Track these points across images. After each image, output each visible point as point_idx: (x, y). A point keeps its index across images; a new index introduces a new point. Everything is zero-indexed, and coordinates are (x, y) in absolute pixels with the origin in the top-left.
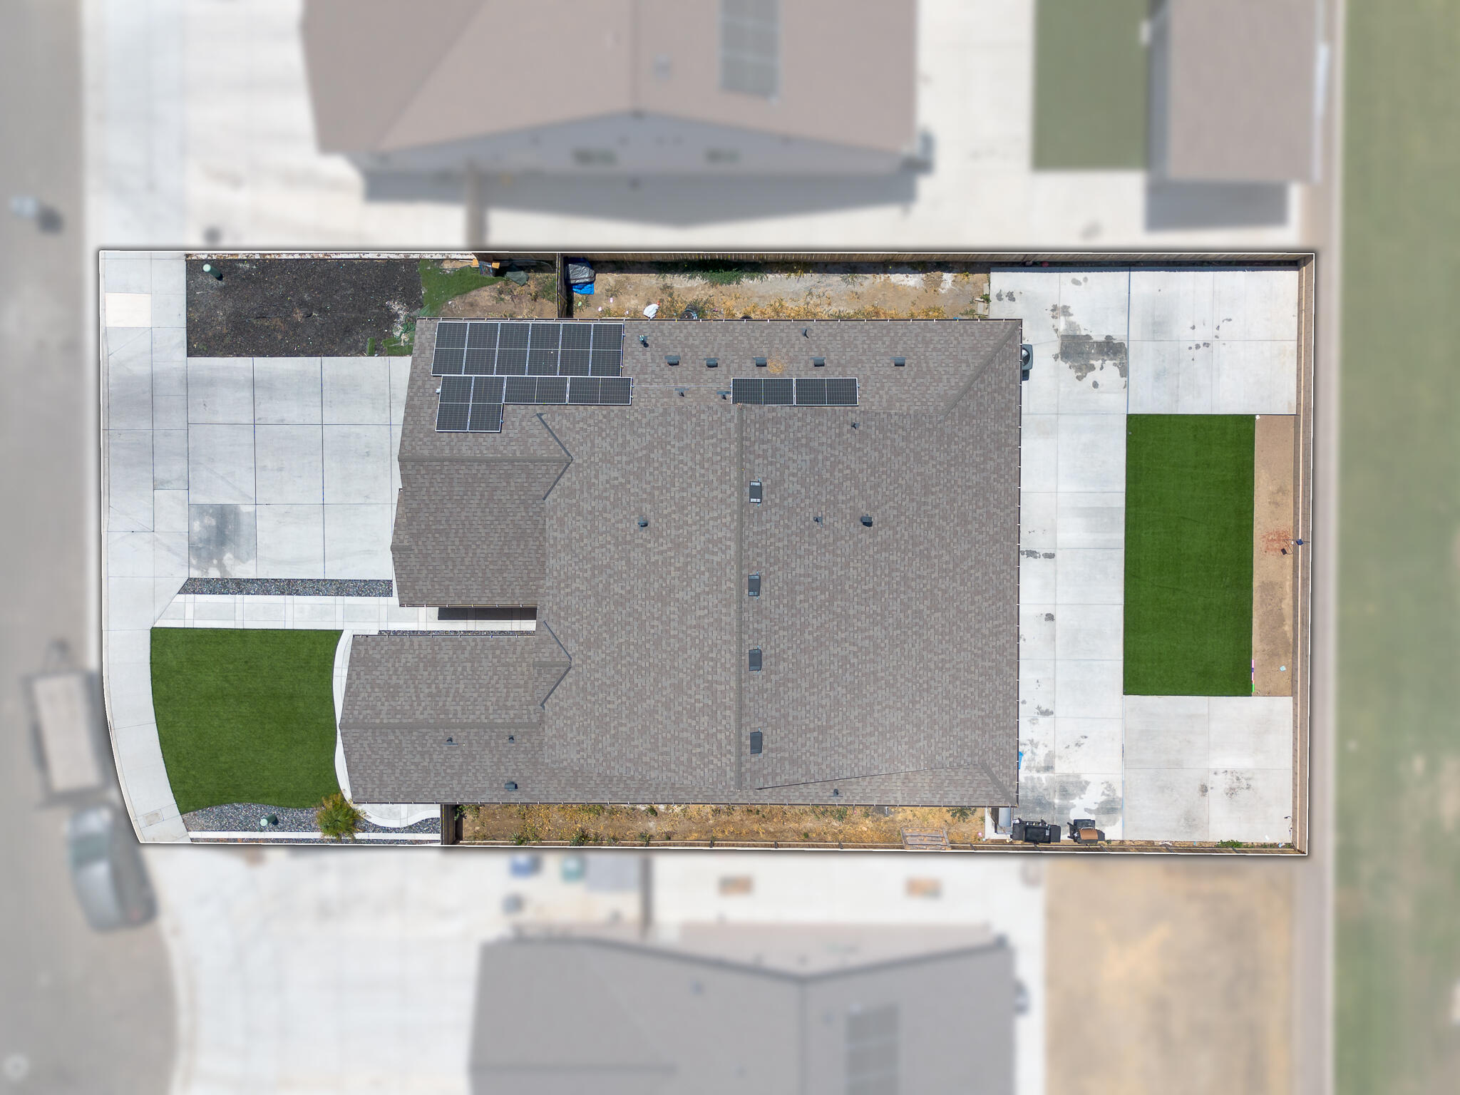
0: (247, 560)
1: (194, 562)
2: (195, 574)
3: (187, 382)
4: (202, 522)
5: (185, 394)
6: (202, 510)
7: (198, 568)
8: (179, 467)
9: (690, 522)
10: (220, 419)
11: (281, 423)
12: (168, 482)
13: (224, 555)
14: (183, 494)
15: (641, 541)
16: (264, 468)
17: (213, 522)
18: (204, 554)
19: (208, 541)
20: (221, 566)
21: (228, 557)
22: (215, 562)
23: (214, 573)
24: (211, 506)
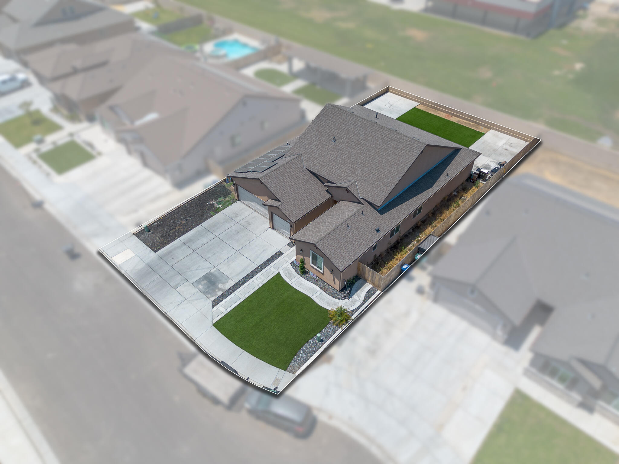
0: (228, 281)
1: (209, 296)
2: (213, 299)
3: (161, 258)
4: (201, 284)
5: (163, 261)
6: (198, 282)
7: (212, 296)
8: (179, 278)
9: (344, 128)
10: (182, 258)
11: (203, 245)
12: (179, 284)
13: (218, 286)
14: (187, 283)
15: (338, 144)
16: (209, 258)
17: (205, 282)
18: (211, 291)
19: (209, 287)
20: (220, 290)
21: (220, 286)
22: (217, 290)
23: (220, 293)
24: (200, 278)
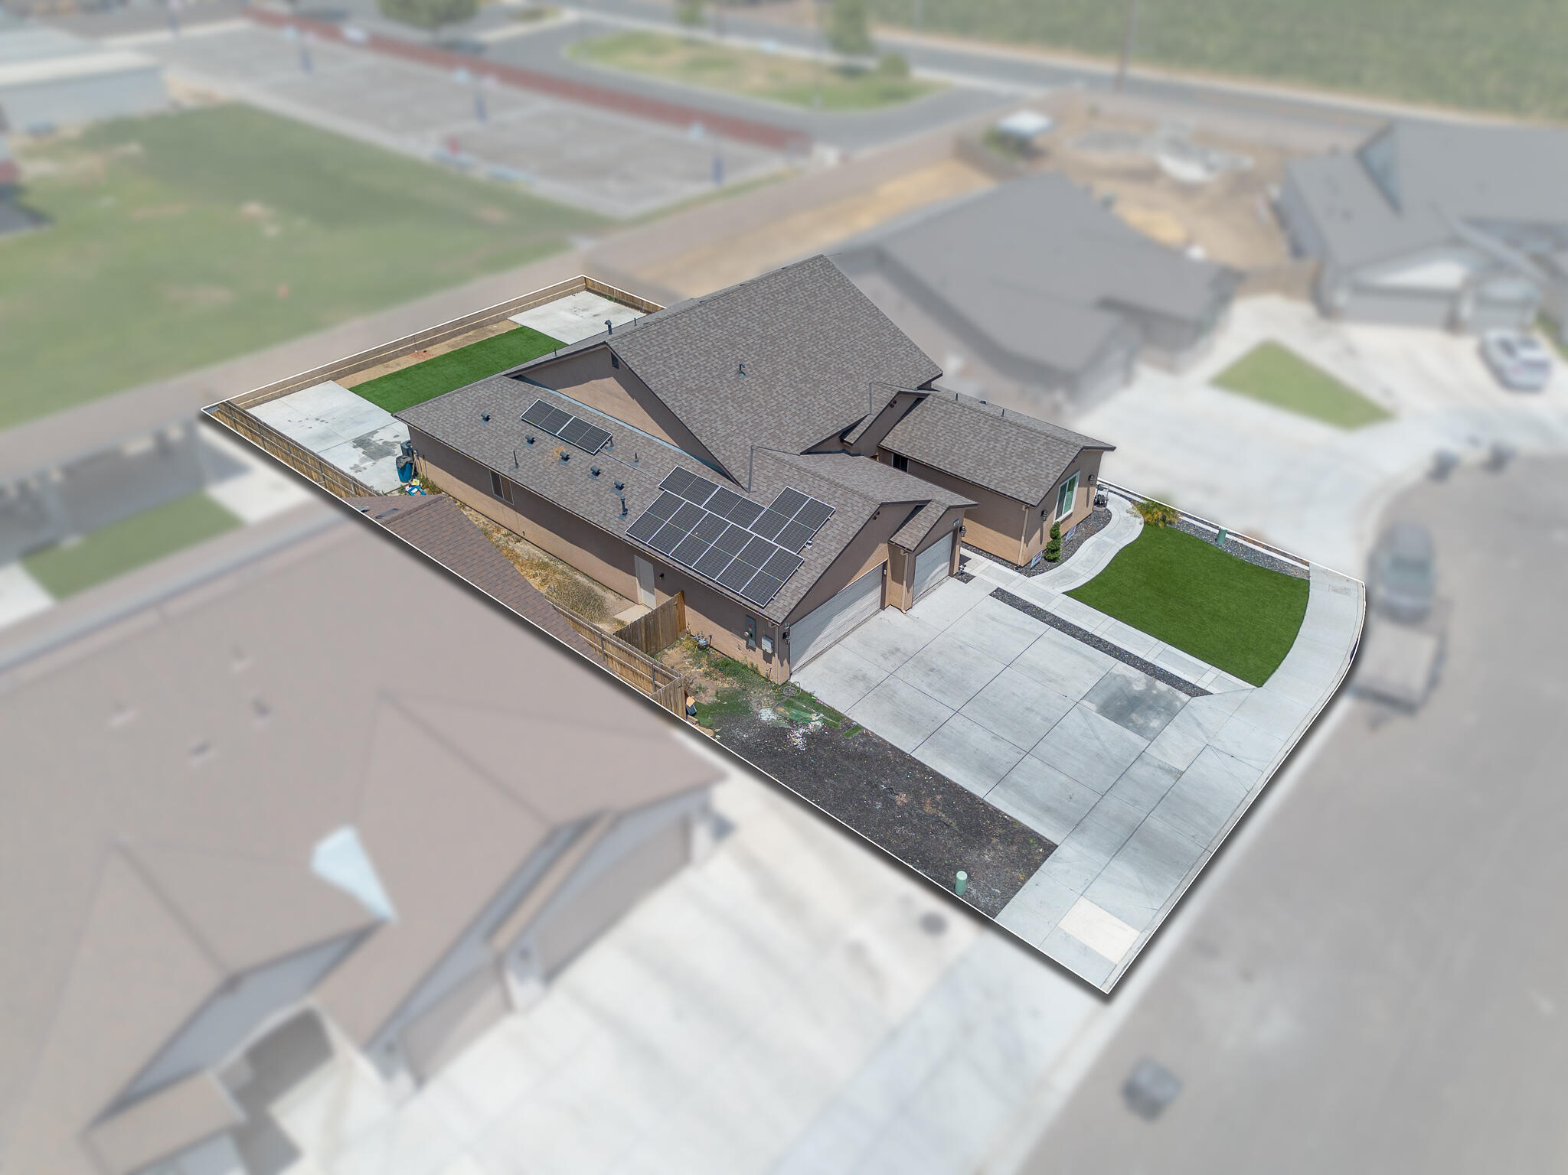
1: (1178, 703)
2: (1184, 697)
3: (1076, 826)
4: (1146, 723)
5: (1086, 820)
6: (1140, 730)
7: (1177, 698)
8: (1140, 771)
10: (1063, 778)
11: (996, 737)
12: (1161, 768)
13: (1139, 692)
17: (1134, 716)
18: (1163, 703)
19: (1150, 708)
20: (1150, 687)
21: (1138, 687)
22: (1155, 692)
23: (1162, 686)
24: (1127, 727)
